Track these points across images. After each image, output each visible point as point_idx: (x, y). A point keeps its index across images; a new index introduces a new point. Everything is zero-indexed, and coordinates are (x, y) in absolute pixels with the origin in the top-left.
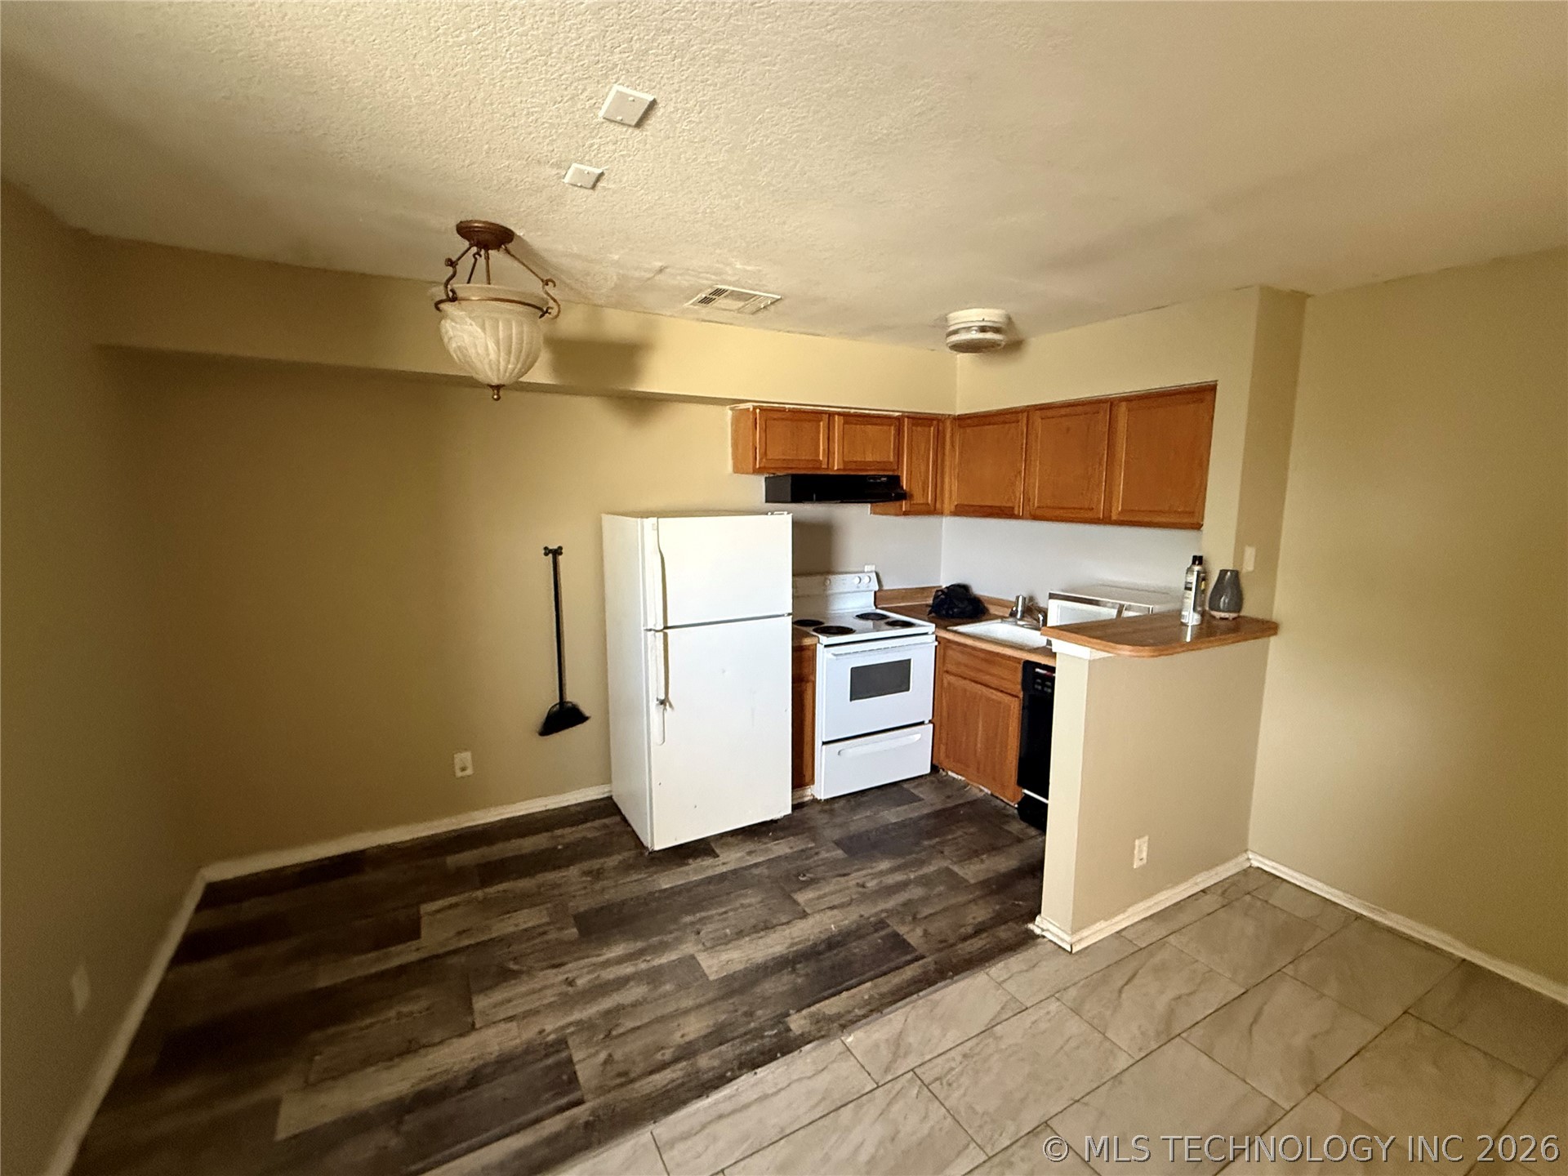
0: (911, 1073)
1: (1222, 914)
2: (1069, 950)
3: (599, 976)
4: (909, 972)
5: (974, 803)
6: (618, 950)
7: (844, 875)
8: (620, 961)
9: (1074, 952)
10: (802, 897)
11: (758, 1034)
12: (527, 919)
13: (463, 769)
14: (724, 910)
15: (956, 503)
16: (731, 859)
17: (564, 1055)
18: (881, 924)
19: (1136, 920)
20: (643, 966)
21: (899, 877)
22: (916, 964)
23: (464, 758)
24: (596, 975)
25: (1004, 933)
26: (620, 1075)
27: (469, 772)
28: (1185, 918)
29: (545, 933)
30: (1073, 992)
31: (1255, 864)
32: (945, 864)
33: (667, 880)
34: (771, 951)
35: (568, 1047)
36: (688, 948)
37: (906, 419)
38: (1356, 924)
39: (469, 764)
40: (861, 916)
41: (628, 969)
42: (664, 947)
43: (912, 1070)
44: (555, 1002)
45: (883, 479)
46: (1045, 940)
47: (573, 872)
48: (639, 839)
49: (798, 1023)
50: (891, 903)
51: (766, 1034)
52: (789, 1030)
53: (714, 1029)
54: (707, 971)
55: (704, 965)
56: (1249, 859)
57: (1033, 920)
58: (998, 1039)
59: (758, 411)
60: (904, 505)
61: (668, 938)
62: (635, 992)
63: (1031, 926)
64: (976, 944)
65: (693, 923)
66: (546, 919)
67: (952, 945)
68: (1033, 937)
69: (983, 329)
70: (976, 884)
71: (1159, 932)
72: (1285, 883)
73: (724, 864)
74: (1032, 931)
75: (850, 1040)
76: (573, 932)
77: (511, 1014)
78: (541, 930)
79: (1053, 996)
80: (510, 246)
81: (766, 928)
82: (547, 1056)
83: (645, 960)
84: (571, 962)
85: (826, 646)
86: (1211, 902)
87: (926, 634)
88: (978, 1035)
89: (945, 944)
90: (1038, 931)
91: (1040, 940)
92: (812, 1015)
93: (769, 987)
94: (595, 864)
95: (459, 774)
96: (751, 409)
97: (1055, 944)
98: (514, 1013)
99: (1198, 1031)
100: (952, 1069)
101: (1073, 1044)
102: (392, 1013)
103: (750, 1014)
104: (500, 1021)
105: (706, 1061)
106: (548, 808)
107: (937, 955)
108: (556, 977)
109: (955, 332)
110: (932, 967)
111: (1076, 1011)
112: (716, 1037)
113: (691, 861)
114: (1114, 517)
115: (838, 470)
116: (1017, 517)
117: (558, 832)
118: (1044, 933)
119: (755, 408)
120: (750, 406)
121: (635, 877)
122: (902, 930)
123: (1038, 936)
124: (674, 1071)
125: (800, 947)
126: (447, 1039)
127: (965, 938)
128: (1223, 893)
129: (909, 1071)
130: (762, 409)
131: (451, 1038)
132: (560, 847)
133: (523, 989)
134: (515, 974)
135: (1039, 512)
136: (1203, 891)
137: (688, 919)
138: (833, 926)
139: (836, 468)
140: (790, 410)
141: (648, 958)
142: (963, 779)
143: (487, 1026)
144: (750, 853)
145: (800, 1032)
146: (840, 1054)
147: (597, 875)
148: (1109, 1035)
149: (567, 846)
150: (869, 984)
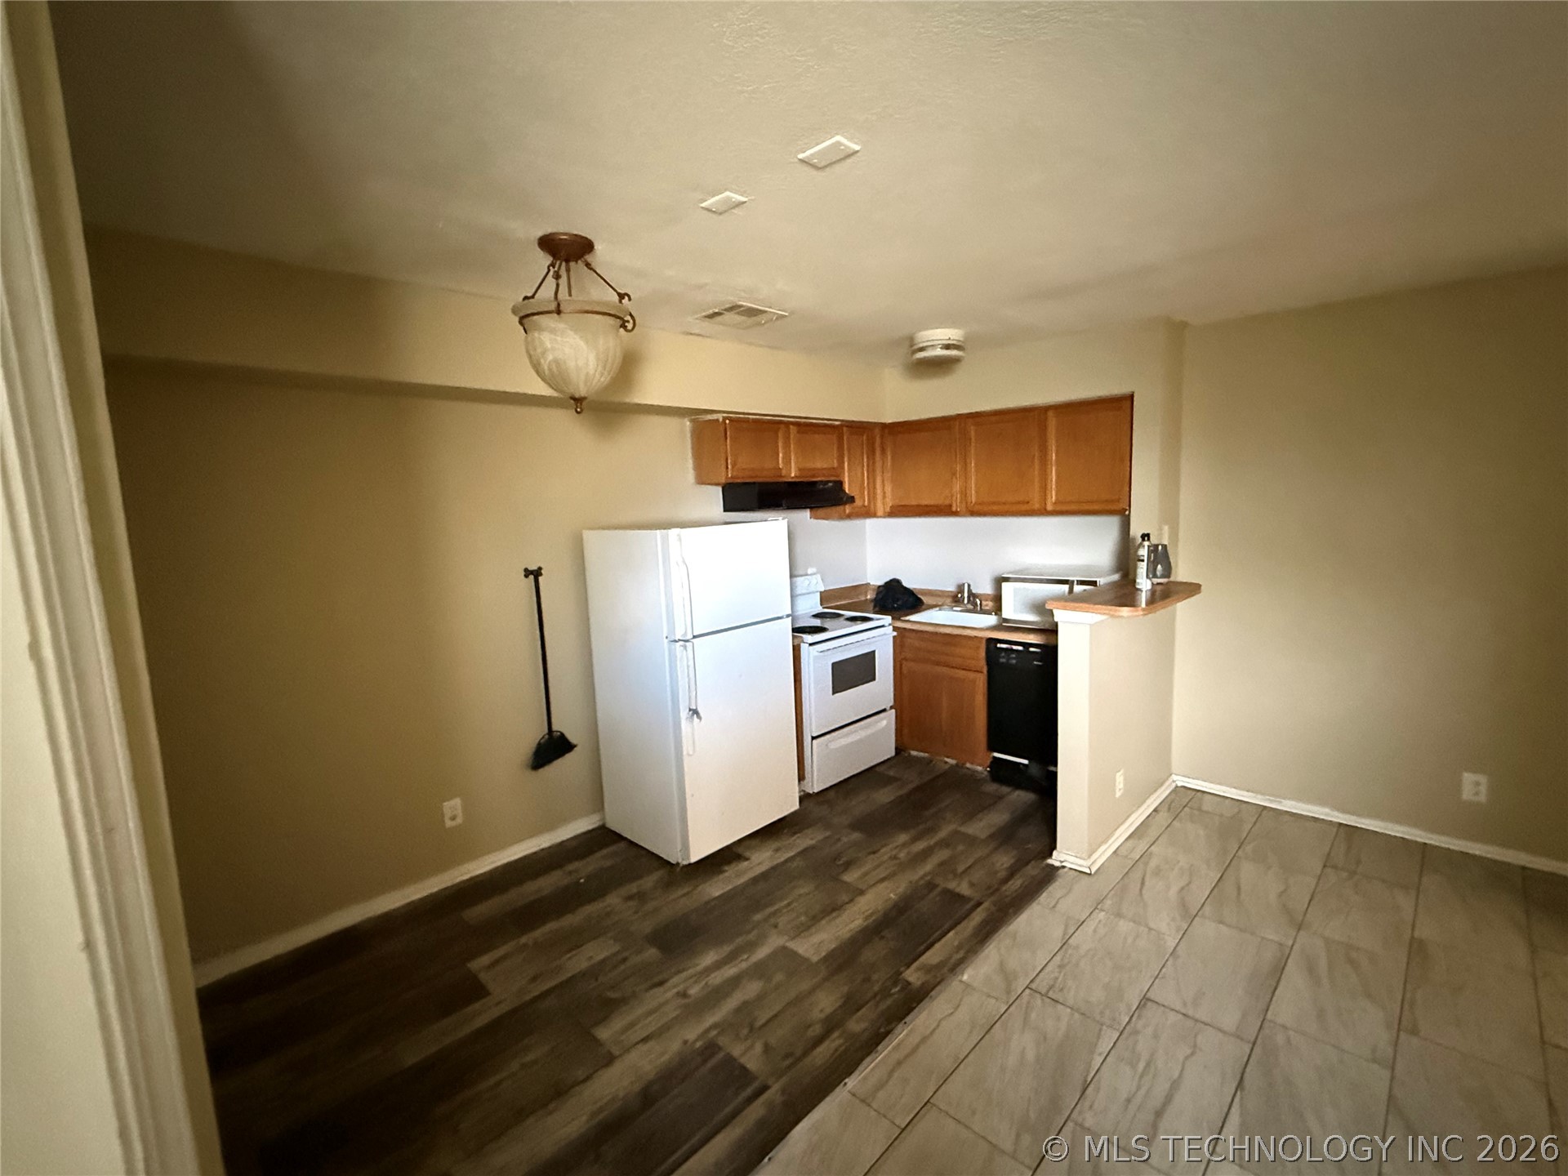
0: (1028, 991)
1: (1176, 824)
2: (1089, 872)
3: (706, 984)
4: (978, 917)
5: (945, 774)
6: (709, 958)
7: (874, 853)
8: (718, 966)
9: (1093, 873)
10: (850, 877)
11: (885, 993)
12: (596, 952)
13: (453, 818)
14: (786, 902)
15: (891, 505)
16: (762, 859)
17: (721, 1055)
18: (931, 886)
19: (1122, 841)
20: (744, 965)
21: (921, 845)
22: (979, 909)
23: (453, 807)
24: (704, 982)
25: (1032, 870)
26: (787, 1056)
27: (459, 820)
28: (1153, 833)
29: (625, 960)
30: (1108, 902)
31: (1180, 784)
32: (951, 827)
33: (715, 888)
34: (852, 926)
35: (720, 1048)
36: (774, 942)
37: (845, 429)
38: (1265, 812)
39: (459, 812)
40: (911, 882)
41: (730, 971)
42: (751, 946)
43: (1027, 987)
44: (678, 1016)
45: (830, 484)
46: (1066, 870)
47: (613, 900)
48: (661, 858)
49: (913, 975)
50: (929, 866)
51: (893, 991)
52: (909, 983)
53: (843, 1000)
54: (807, 955)
55: (801, 951)
56: (1174, 781)
57: (1050, 855)
58: (1077, 948)
59: (727, 421)
60: (848, 509)
61: (752, 936)
62: (752, 989)
63: (1050, 861)
64: (1016, 884)
65: (766, 920)
66: (616, 948)
67: (997, 890)
68: (1054, 869)
69: (947, 347)
70: (987, 838)
71: (1142, 846)
72: (1205, 795)
73: (759, 864)
74: (1053, 865)
75: (965, 977)
76: (652, 953)
77: (644, 1034)
78: (620, 957)
79: (1096, 908)
80: (589, 258)
81: (834, 910)
82: (705, 1061)
83: (742, 960)
84: (672, 977)
85: (811, 645)
86: (1163, 818)
87: (883, 626)
88: (1061, 947)
89: (993, 891)
90: (1057, 864)
91: (1061, 871)
92: (918, 969)
93: (868, 955)
94: (633, 888)
95: (449, 823)
96: (721, 420)
97: (1076, 870)
98: (647, 1034)
99: (1207, 909)
100: (1057, 978)
101: (1130, 940)
102: (515, 1066)
103: (867, 980)
104: (637, 1043)
105: (857, 1025)
106: (542, 847)
107: (993, 898)
108: (667, 993)
109: (922, 349)
110: (993, 909)
111: (1119, 915)
112: (851, 1005)
113: (726, 868)
114: (1049, 507)
115: (796, 477)
116: (955, 514)
117: (571, 867)
118: (1064, 864)
119: (725, 419)
120: (720, 417)
121: (680, 892)
122: (951, 885)
123: (1058, 868)
124: (834, 1040)
125: (874, 918)
126: (594, 1072)
127: (1006, 881)
128: (1169, 809)
129: (1024, 990)
130: (731, 420)
131: (597, 1071)
132: (582, 881)
133: (639, 1011)
134: (623, 1001)
135: (977, 508)
136: (1155, 810)
137: (758, 917)
138: (892, 895)
139: (793, 475)
140: (755, 421)
141: (746, 957)
142: (926, 755)
143: (628, 1050)
144: (777, 850)
145: (919, 983)
146: (964, 991)
147: (641, 897)
148: (1152, 925)
149: (589, 878)
150: (951, 934)
